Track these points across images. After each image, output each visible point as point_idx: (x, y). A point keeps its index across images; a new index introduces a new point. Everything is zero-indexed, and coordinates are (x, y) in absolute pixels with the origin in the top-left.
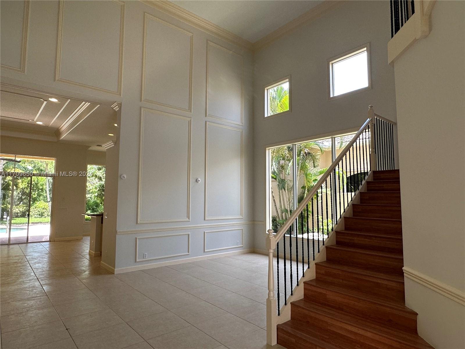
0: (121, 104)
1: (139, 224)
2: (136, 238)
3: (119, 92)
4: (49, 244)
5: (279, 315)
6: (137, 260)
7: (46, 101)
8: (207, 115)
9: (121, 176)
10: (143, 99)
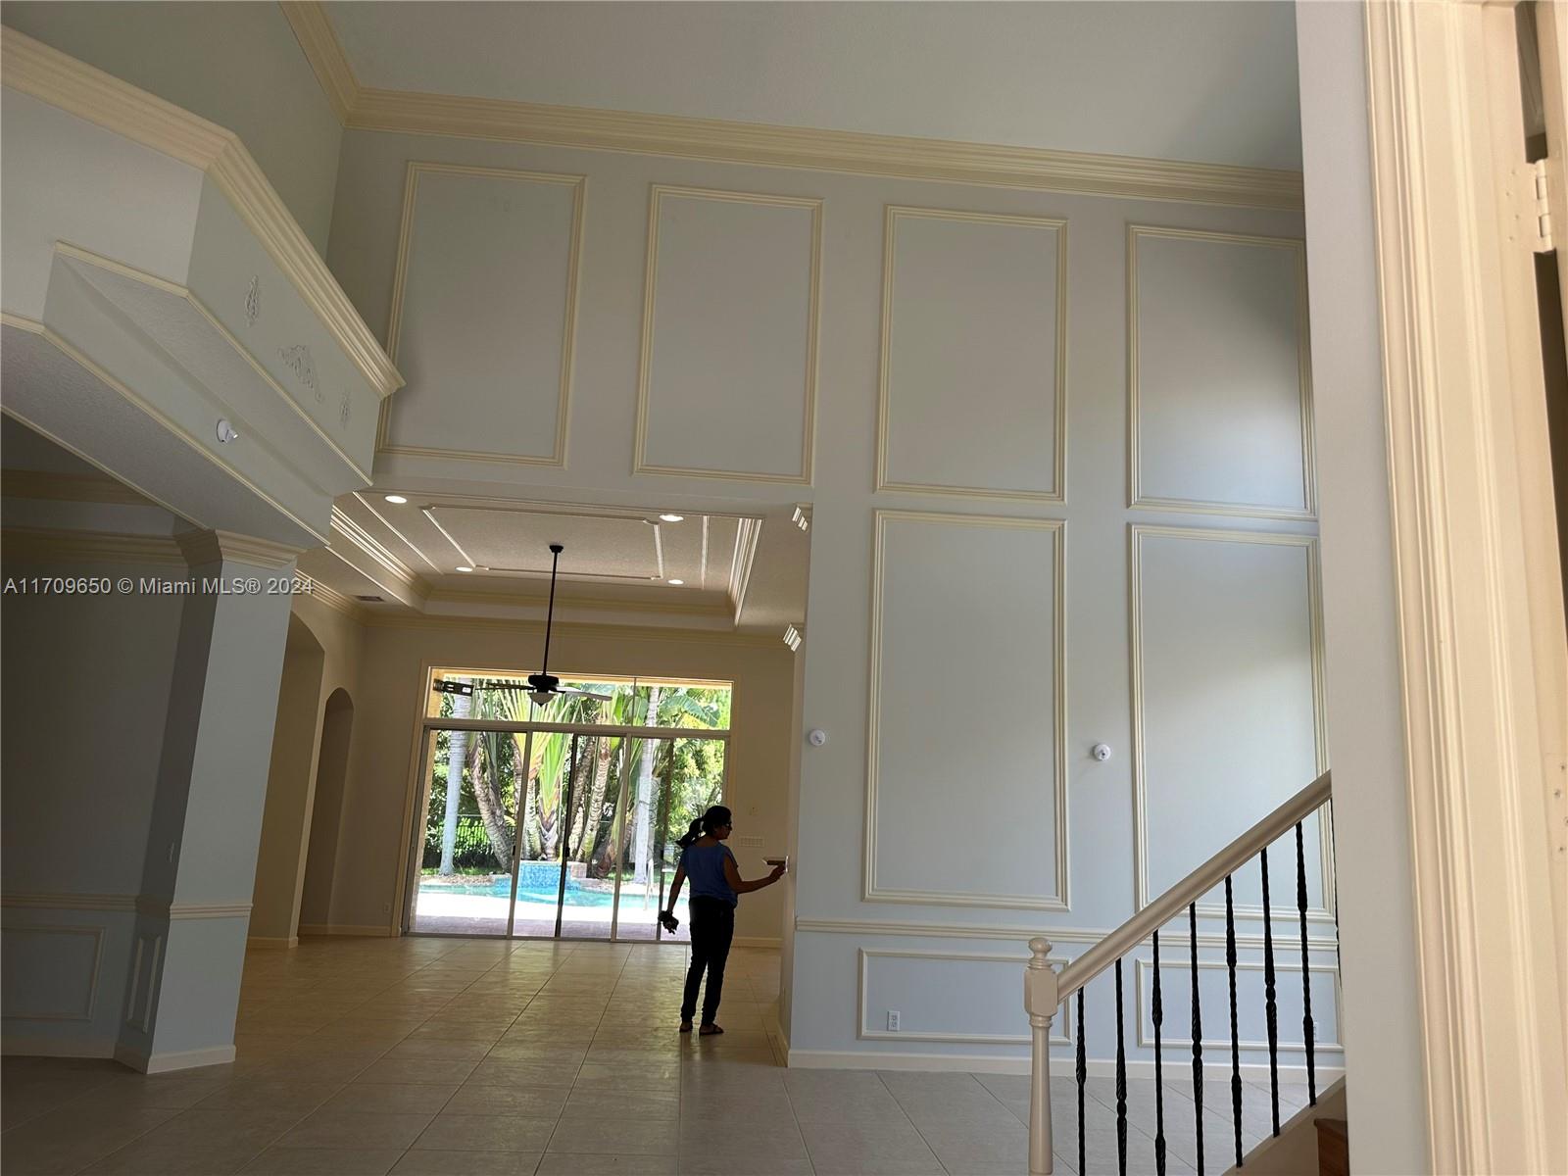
0: (811, 509)
1: (869, 901)
2: (860, 953)
3: (804, 475)
6: (865, 1031)
7: (657, 523)
8: (1134, 498)
9: (808, 736)
10: (880, 484)
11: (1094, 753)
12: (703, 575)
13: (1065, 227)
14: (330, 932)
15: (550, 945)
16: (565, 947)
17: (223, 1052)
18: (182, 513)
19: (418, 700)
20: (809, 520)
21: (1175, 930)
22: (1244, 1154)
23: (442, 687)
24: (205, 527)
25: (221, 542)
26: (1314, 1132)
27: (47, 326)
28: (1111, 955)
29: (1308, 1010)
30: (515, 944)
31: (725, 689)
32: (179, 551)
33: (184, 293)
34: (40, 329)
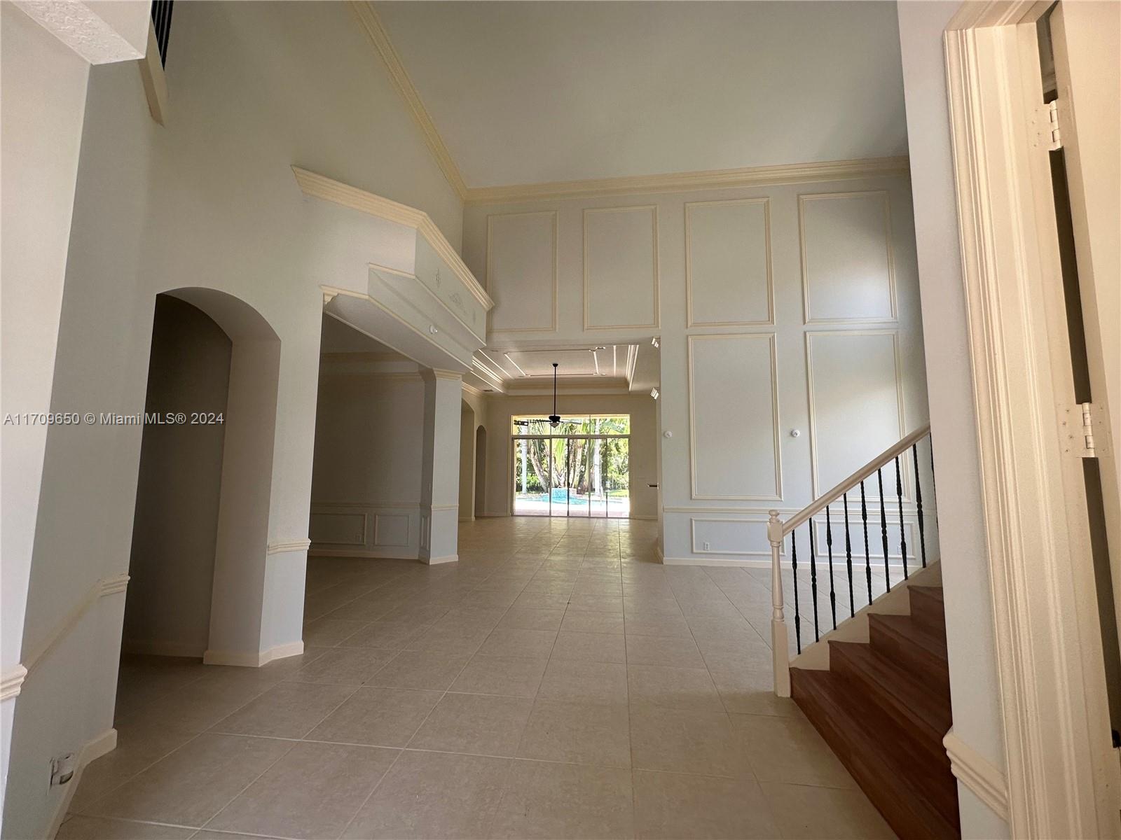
0: (660, 338)
1: (694, 499)
2: (691, 520)
3: (656, 324)
4: (630, 522)
5: (799, 653)
6: (695, 551)
8: (807, 320)
9: (664, 434)
10: (689, 324)
11: (792, 434)
12: (614, 371)
13: (768, 202)
14: (486, 515)
15: (566, 519)
16: (571, 520)
17: (454, 558)
18: (421, 362)
19: (509, 429)
20: (659, 343)
21: (837, 507)
22: (873, 599)
23: (517, 423)
24: (429, 367)
25: (435, 372)
26: (908, 591)
27: (369, 296)
28: (807, 517)
29: (903, 539)
30: (552, 519)
31: (627, 418)
32: (421, 377)
33: (414, 277)
34: (367, 297)
